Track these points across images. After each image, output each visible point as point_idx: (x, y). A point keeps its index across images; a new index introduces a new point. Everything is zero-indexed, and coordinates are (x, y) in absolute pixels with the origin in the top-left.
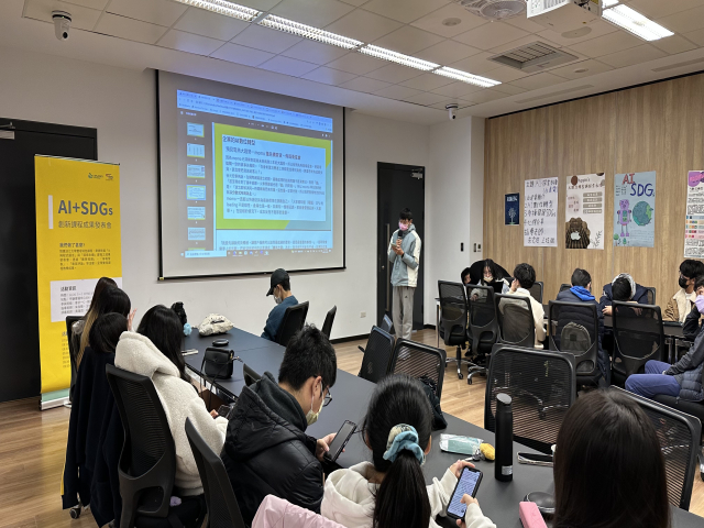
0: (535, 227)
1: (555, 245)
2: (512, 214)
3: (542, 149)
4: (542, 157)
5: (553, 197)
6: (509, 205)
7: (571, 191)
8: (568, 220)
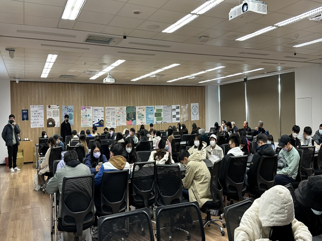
0: (35, 121)
1: (43, 127)
2: (25, 117)
3: (37, 96)
4: (37, 98)
5: (42, 111)
6: (23, 114)
7: (48, 110)
8: (48, 119)
